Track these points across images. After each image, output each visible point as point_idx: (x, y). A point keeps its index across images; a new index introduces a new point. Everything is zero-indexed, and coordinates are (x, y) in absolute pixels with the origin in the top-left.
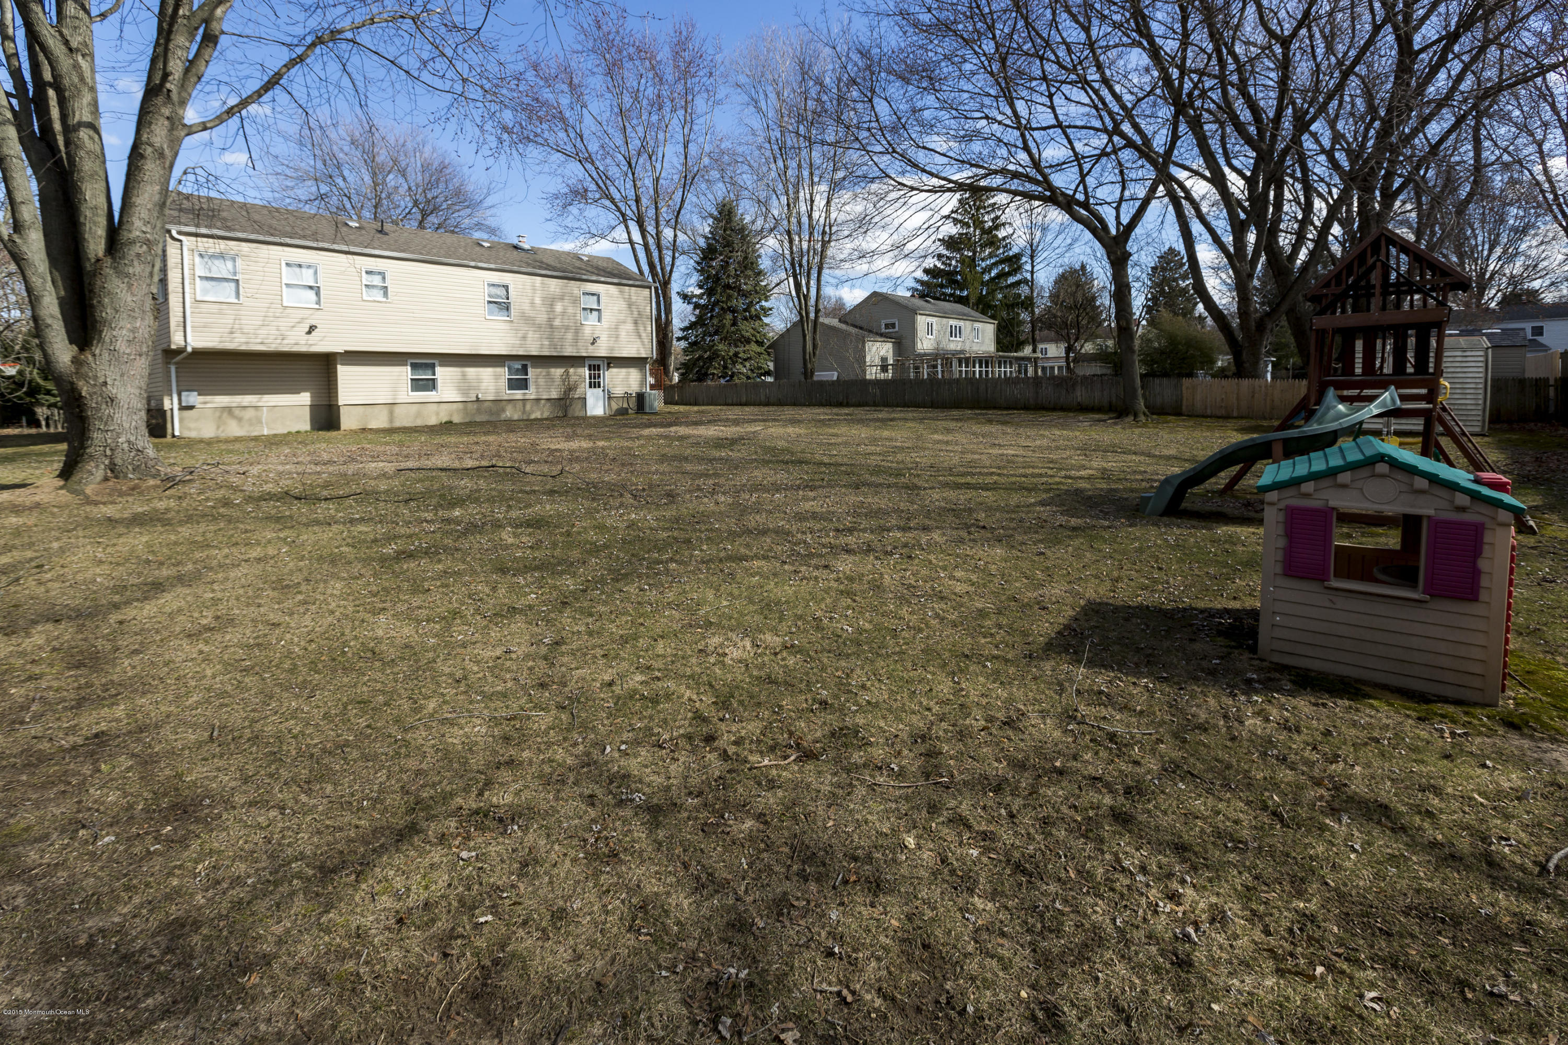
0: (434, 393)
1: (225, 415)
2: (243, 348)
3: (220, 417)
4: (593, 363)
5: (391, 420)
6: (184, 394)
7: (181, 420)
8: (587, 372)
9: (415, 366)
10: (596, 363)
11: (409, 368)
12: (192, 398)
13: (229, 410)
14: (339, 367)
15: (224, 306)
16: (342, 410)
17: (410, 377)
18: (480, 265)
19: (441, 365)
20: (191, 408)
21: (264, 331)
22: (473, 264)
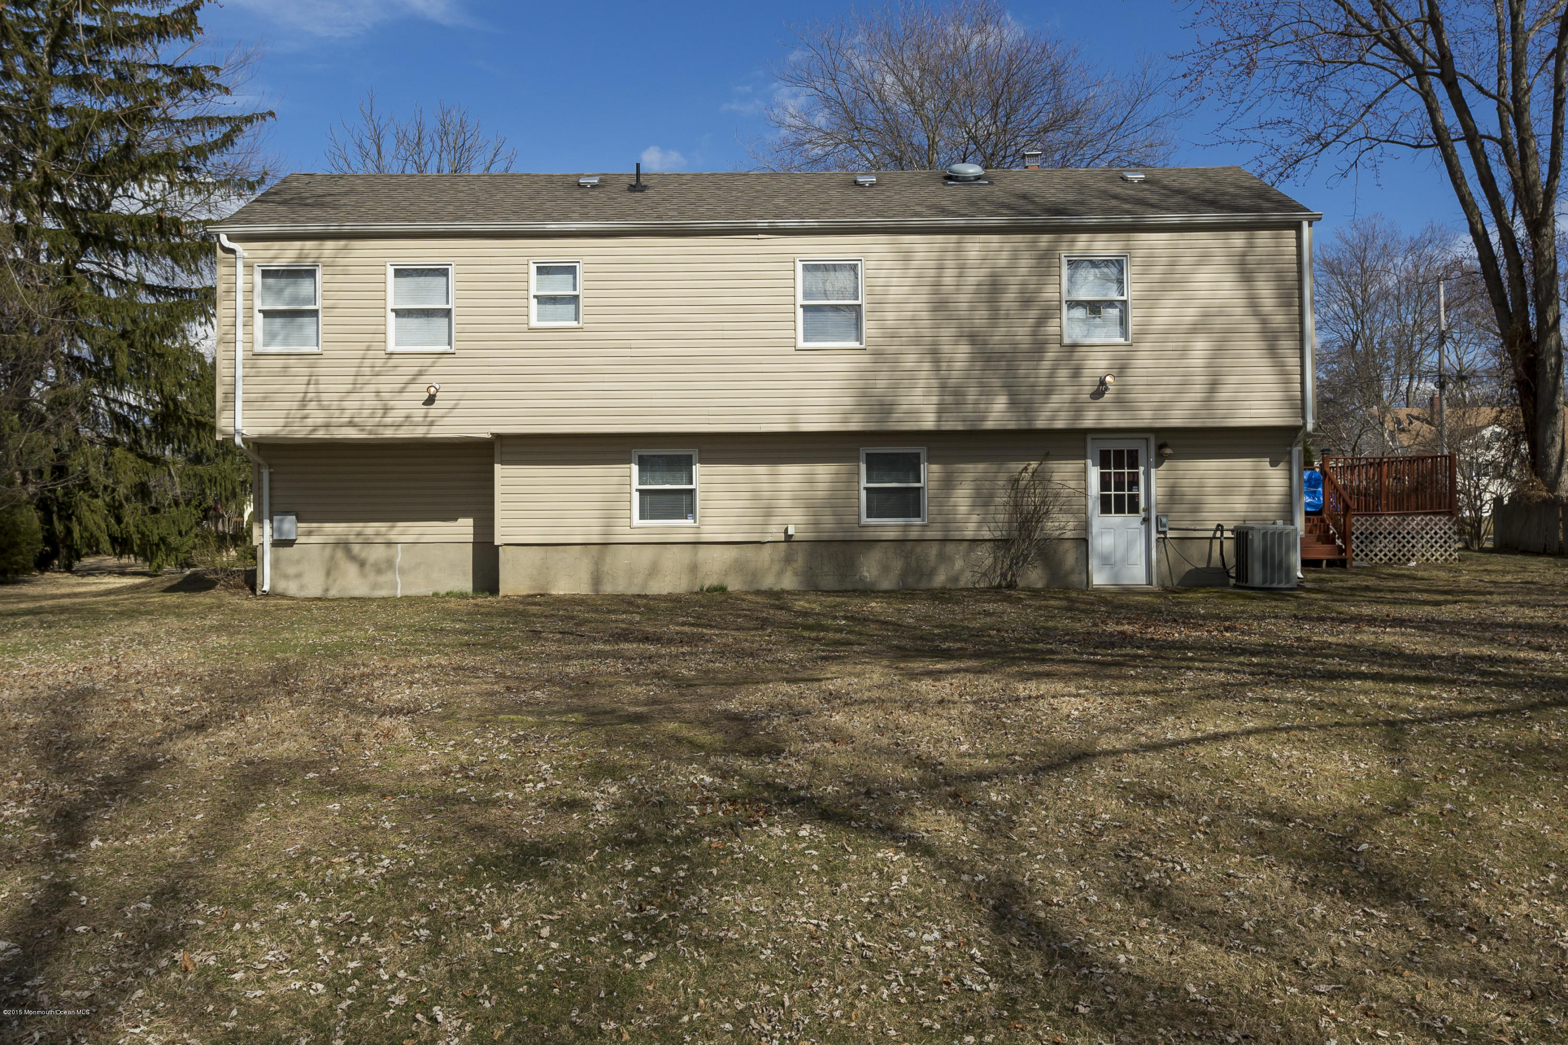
0: (689, 522)
1: (340, 554)
2: (321, 434)
3: (332, 558)
4: (1112, 446)
5: (597, 580)
6: (275, 518)
7: (275, 564)
8: (1094, 474)
9: (645, 464)
10: (1125, 445)
11: (635, 468)
12: (289, 525)
13: (344, 545)
14: (498, 467)
15: (292, 362)
16: (503, 554)
17: (636, 485)
18: (781, 223)
19: (703, 461)
20: (290, 543)
21: (351, 404)
22: (763, 224)
